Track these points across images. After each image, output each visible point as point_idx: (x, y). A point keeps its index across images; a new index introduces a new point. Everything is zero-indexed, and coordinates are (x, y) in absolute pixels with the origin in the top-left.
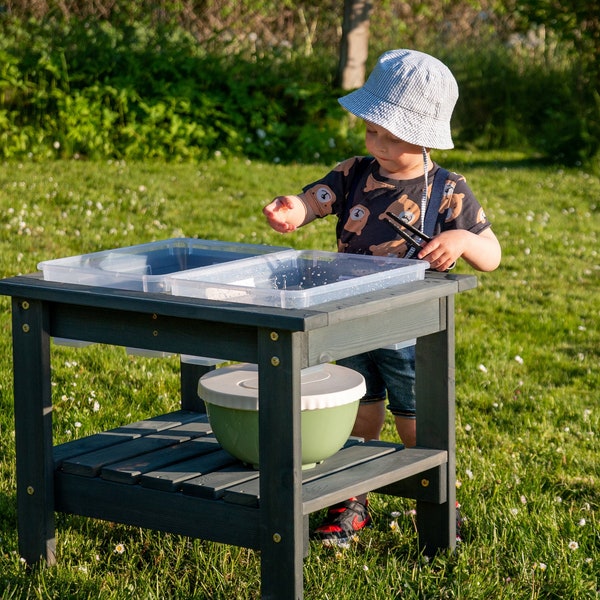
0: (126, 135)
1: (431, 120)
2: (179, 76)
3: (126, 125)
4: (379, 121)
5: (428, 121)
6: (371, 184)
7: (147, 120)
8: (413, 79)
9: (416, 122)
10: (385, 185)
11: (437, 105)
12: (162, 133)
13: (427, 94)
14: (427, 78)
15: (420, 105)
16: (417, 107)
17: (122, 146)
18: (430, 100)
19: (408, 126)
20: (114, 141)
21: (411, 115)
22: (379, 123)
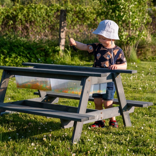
0: (6, 61)
1: (113, 33)
2: (19, 46)
3: (6, 58)
4: (101, 34)
5: (112, 33)
6: (102, 49)
7: (12, 57)
8: (107, 25)
9: (109, 34)
10: (105, 49)
11: (114, 30)
12: (16, 60)
13: (111, 27)
14: (110, 24)
15: (110, 30)
16: (109, 30)
17: (5, 63)
18: (112, 29)
19: (108, 35)
20: (3, 62)
21: (108, 32)
22: (101, 35)
